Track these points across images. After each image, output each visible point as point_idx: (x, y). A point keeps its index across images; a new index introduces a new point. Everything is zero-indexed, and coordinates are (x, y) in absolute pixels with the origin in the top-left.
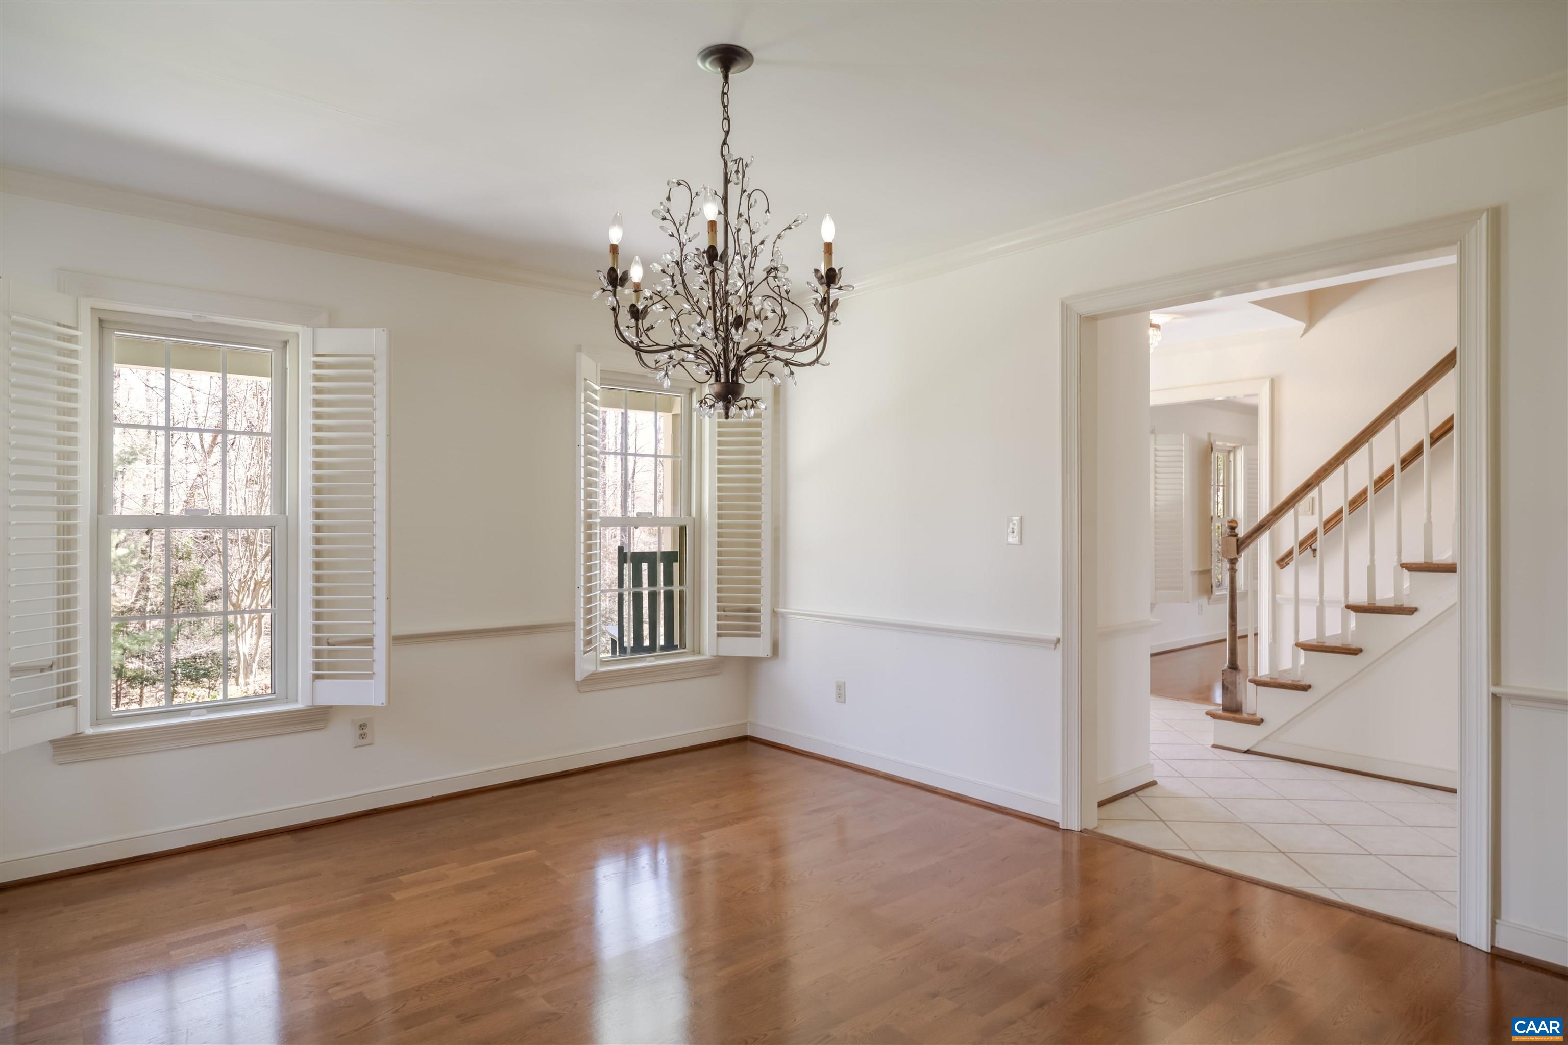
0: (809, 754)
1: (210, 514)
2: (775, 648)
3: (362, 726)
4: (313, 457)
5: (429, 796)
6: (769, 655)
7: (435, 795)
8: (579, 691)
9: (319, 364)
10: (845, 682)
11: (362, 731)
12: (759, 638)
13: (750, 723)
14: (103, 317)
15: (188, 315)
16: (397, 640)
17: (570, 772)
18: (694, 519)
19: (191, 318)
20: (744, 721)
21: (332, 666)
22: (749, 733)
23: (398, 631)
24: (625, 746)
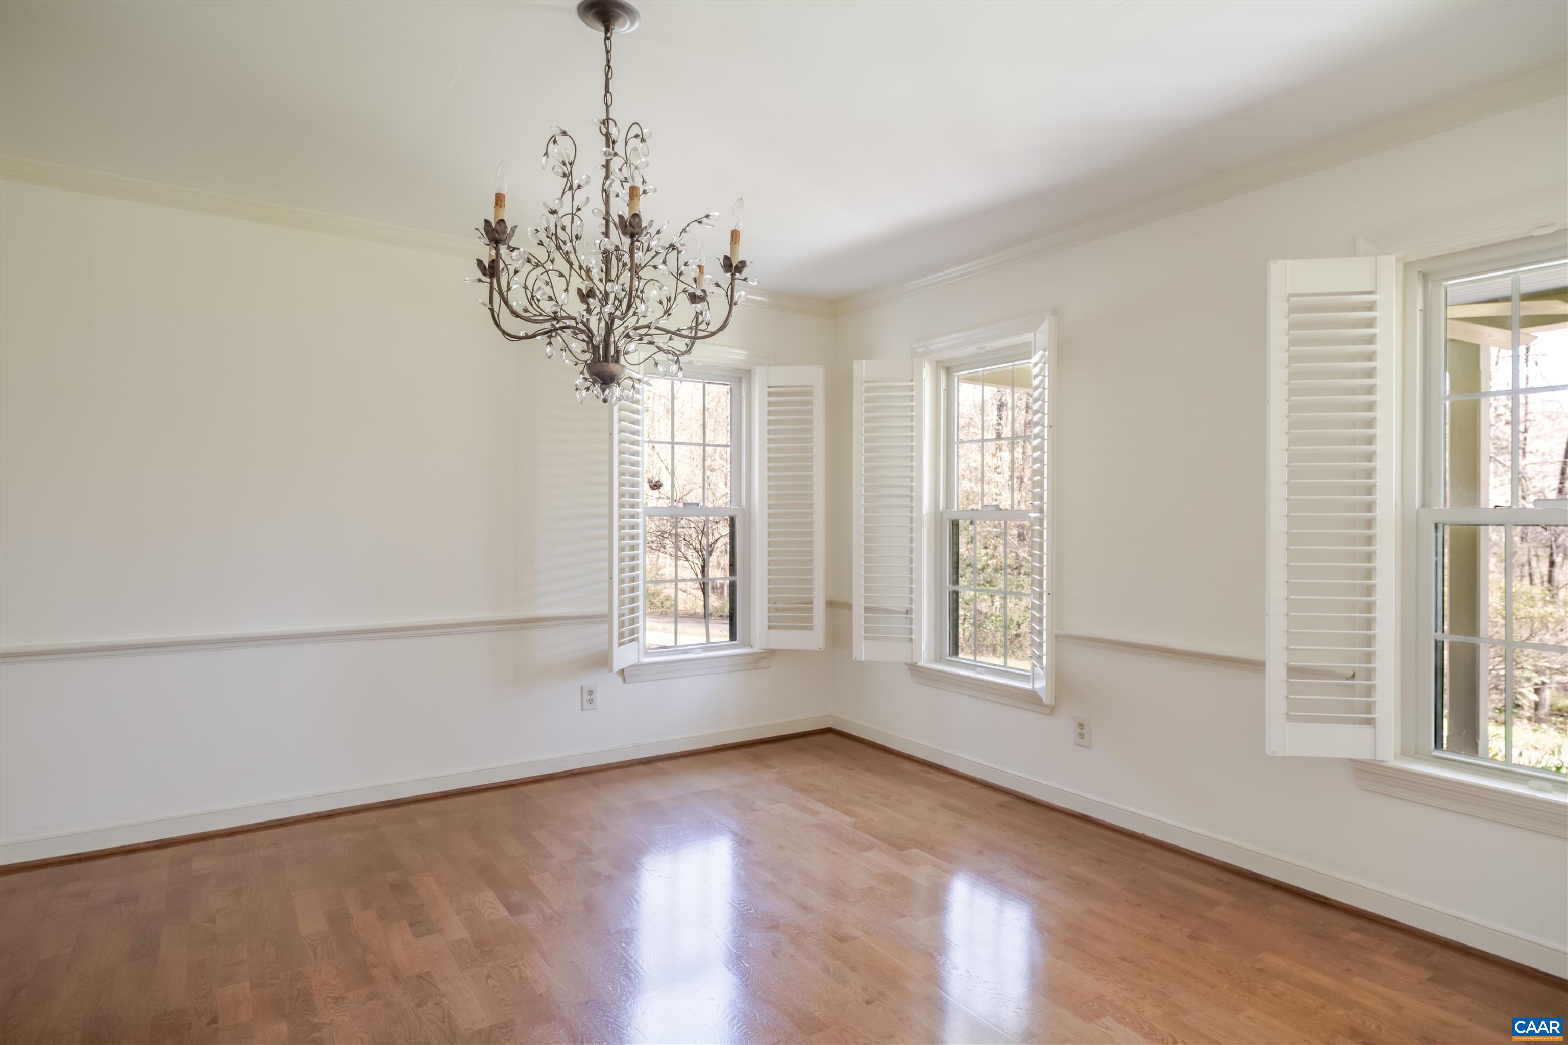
3: (1081, 725)
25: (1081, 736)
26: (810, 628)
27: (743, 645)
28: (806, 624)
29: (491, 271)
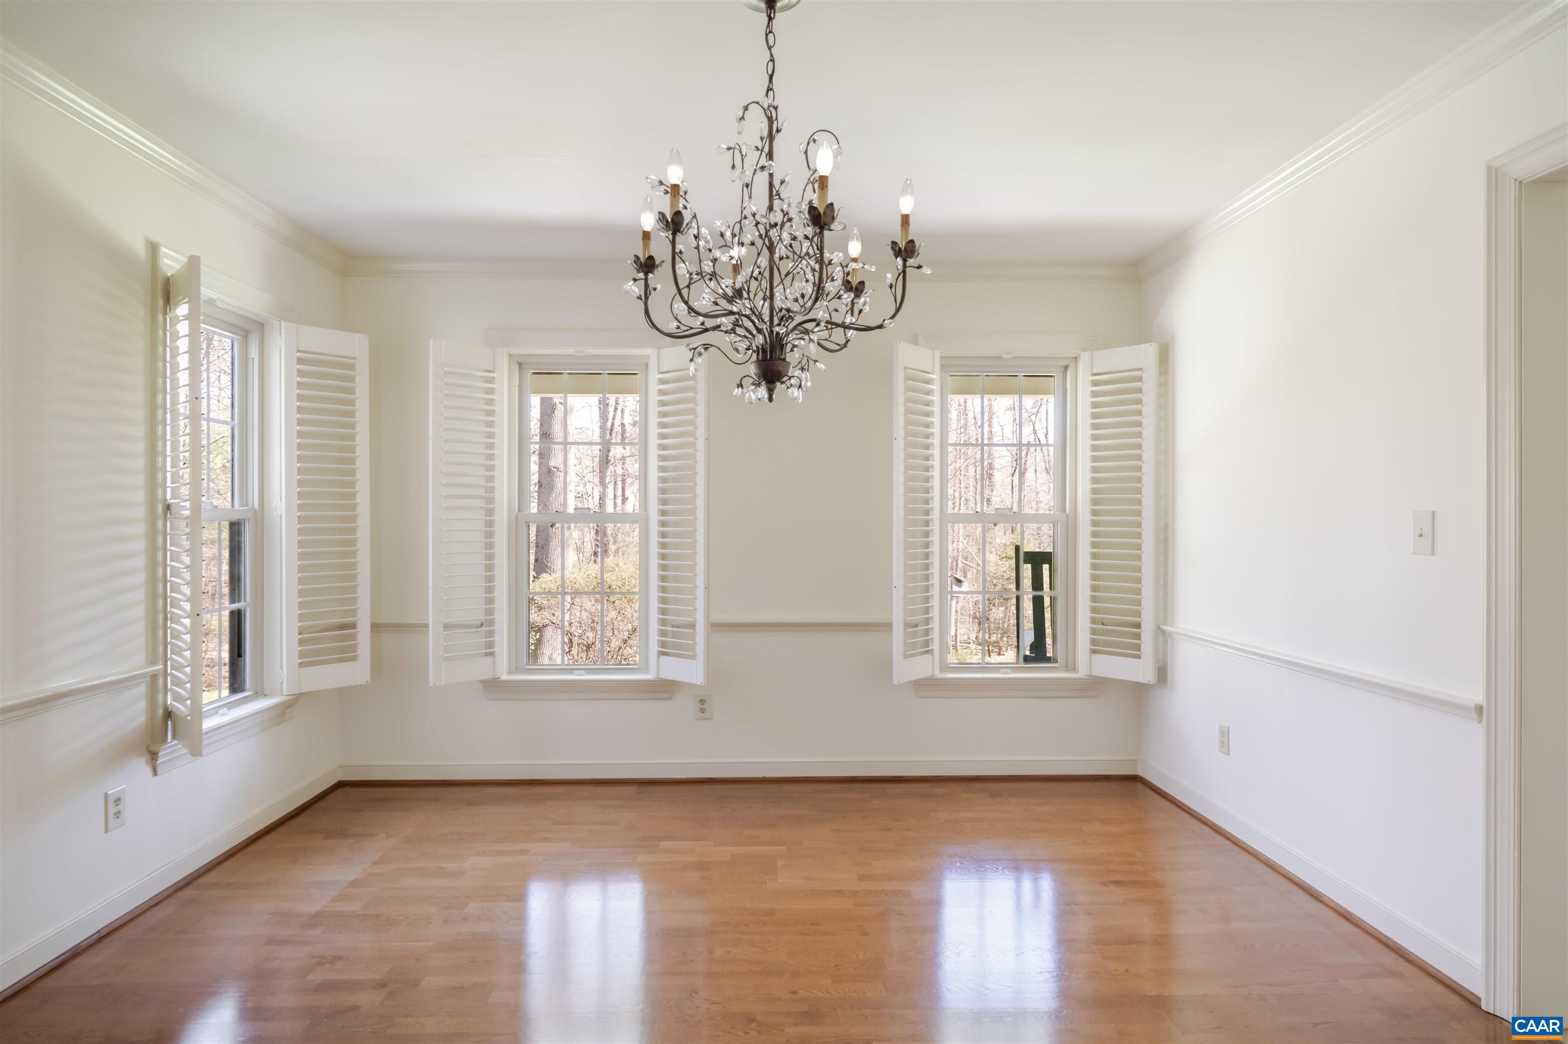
0: (1191, 812)
1: (592, 512)
2: (1163, 674)
3: (702, 702)
4: (659, 461)
5: (761, 776)
6: (1151, 681)
7: (766, 776)
8: (917, 695)
9: (664, 380)
10: (1229, 728)
11: (702, 706)
12: (1139, 660)
13: (1141, 761)
14: (520, 360)
15: (571, 351)
16: (716, 627)
17: (905, 778)
18: (1068, 515)
19: (573, 353)
20: (1134, 758)
21: (676, 646)
22: (1140, 773)
23: (717, 618)
24: (971, 761)
25: (703, 711)
26: (353, 659)
27: (259, 694)
28: (347, 654)
29: (675, 227)
